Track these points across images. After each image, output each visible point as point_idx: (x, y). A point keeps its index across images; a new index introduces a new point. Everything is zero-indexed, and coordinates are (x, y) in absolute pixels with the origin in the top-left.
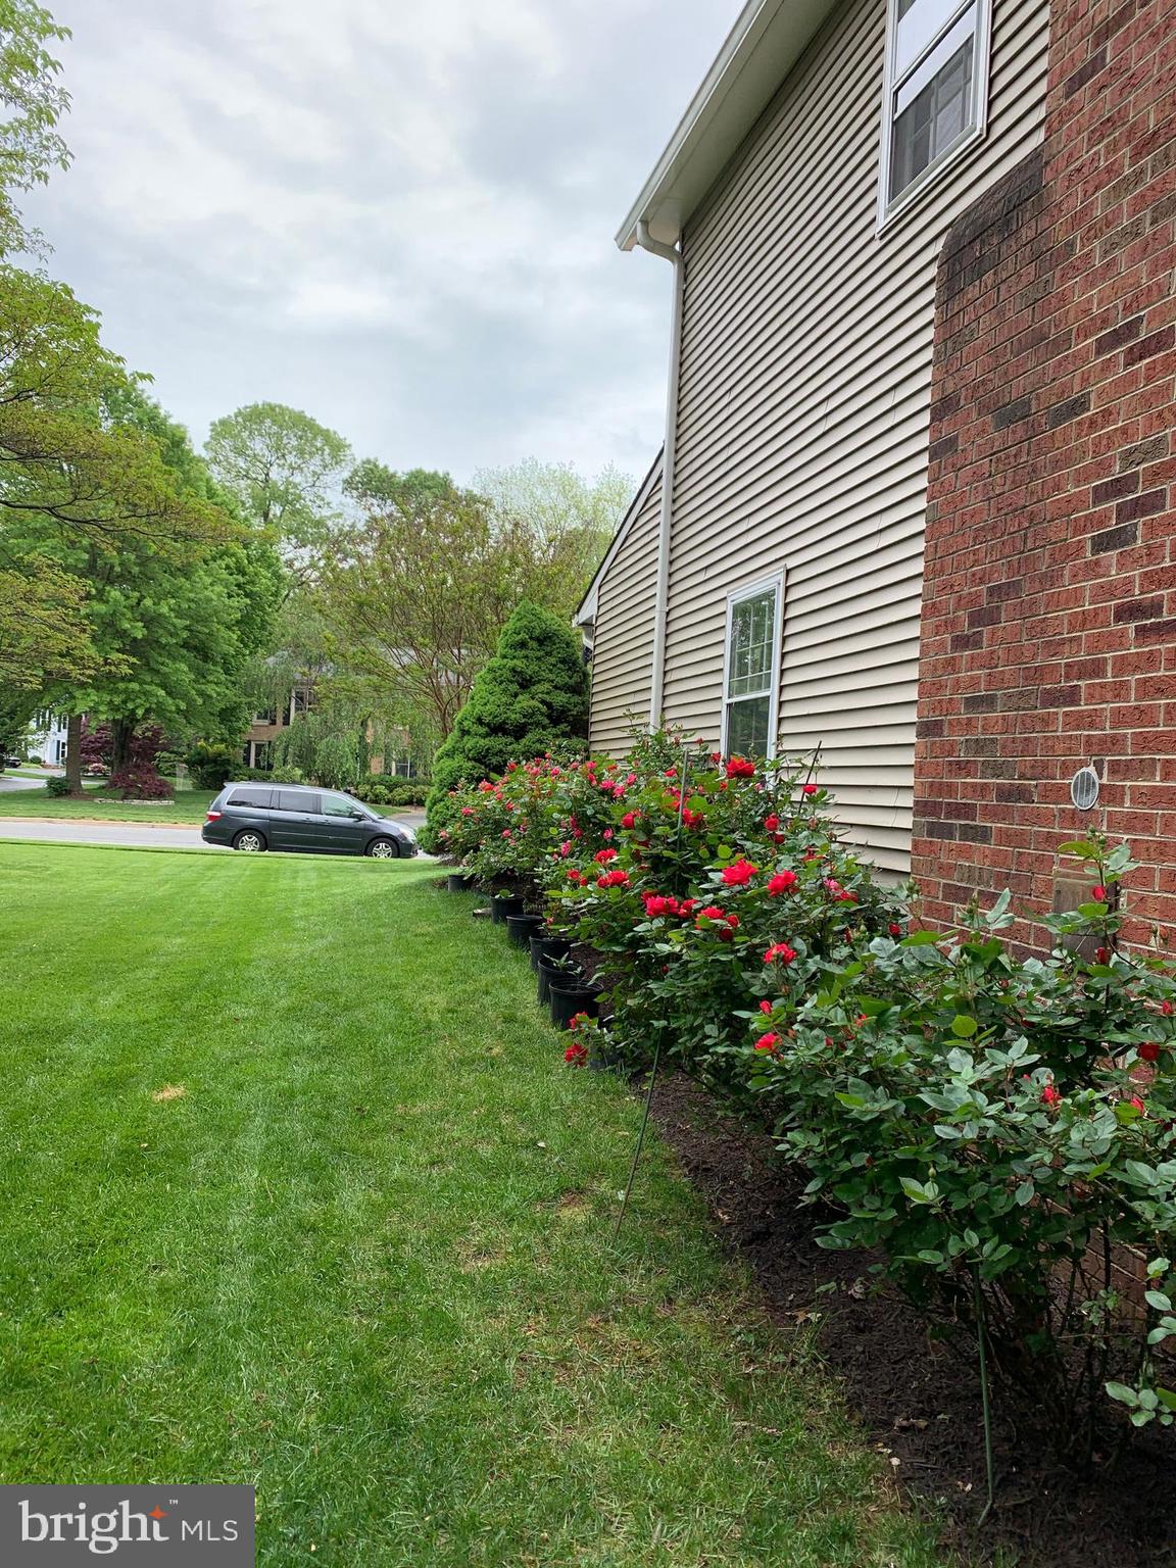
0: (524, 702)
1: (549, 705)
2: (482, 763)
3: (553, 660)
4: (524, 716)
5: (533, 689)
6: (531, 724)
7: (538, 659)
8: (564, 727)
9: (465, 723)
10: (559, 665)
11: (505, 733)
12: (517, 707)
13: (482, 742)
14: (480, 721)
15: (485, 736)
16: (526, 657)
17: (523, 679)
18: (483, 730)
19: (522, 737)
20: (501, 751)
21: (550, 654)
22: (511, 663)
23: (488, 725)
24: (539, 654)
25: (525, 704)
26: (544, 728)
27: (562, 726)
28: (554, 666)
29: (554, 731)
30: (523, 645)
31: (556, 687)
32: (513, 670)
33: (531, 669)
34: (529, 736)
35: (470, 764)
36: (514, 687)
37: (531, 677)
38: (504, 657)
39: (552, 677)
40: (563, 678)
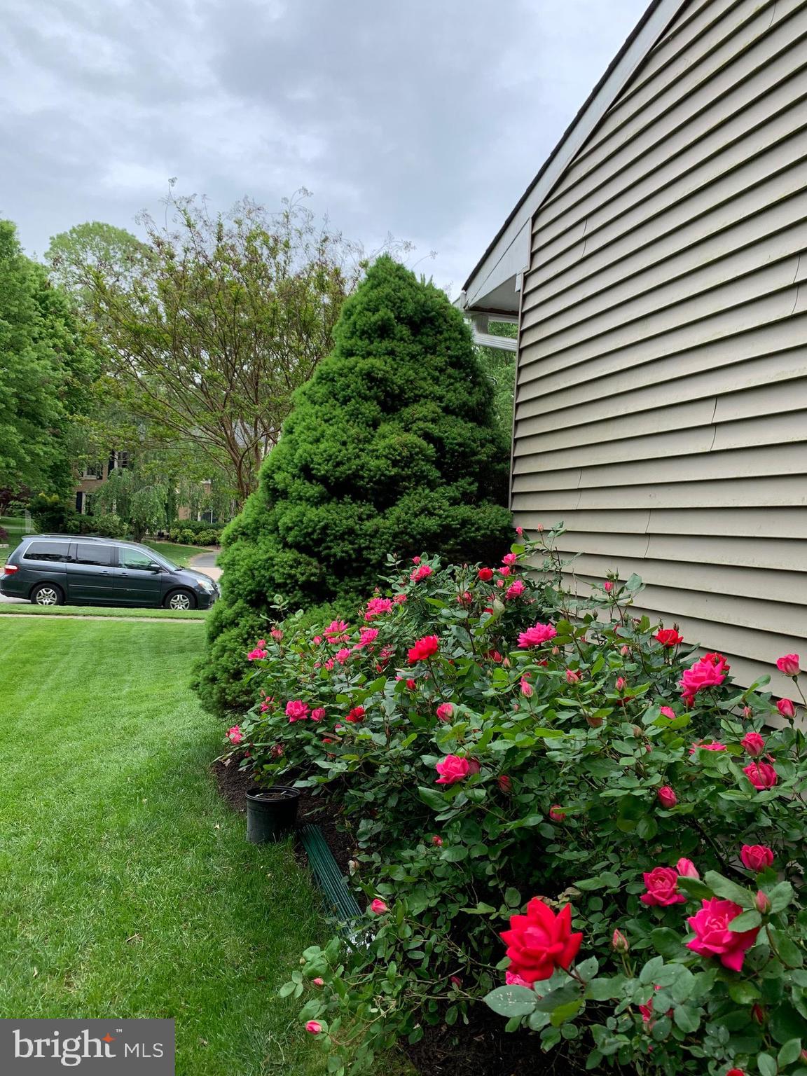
0: (391, 436)
1: (437, 441)
2: (312, 554)
3: (439, 361)
4: (395, 463)
5: (407, 412)
6: (408, 478)
7: (413, 357)
8: (467, 484)
9: (278, 477)
10: (450, 370)
11: (359, 495)
12: (380, 445)
13: (313, 514)
14: (306, 472)
15: (318, 502)
16: (391, 353)
17: (387, 394)
18: (315, 490)
19: (392, 503)
20: (351, 531)
21: (431, 350)
22: (364, 364)
23: (323, 480)
24: (416, 348)
25: (394, 440)
26: (432, 485)
27: (462, 482)
28: (442, 371)
29: (452, 491)
30: (383, 330)
31: (447, 410)
32: (369, 376)
33: (402, 374)
34: (405, 501)
35: (289, 556)
36: (371, 409)
37: (402, 390)
38: (349, 353)
39: (438, 390)
40: (458, 395)
